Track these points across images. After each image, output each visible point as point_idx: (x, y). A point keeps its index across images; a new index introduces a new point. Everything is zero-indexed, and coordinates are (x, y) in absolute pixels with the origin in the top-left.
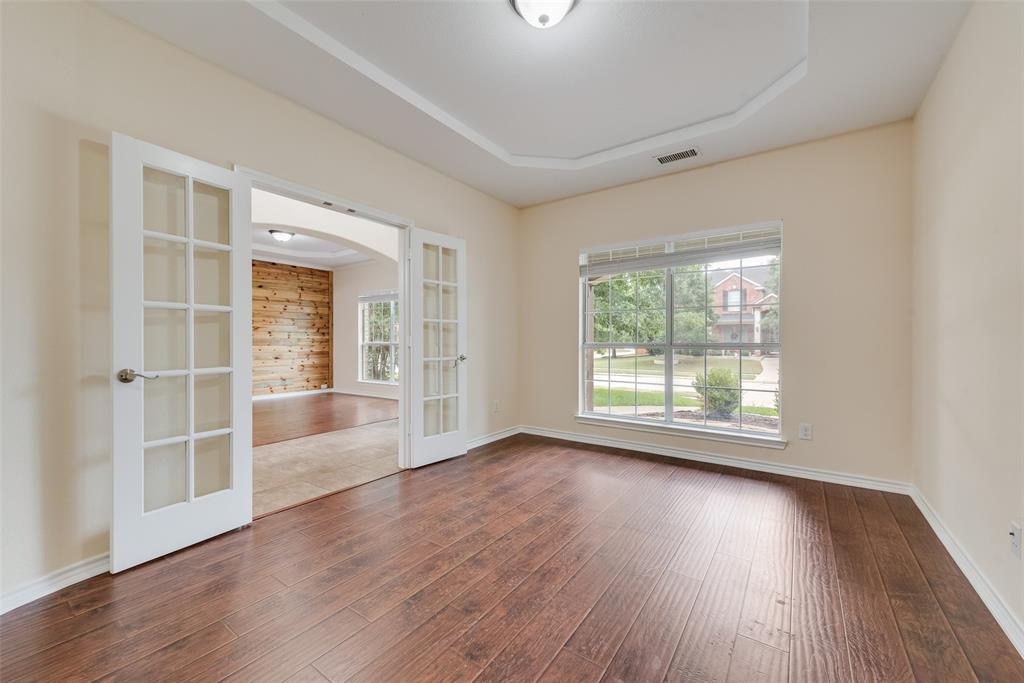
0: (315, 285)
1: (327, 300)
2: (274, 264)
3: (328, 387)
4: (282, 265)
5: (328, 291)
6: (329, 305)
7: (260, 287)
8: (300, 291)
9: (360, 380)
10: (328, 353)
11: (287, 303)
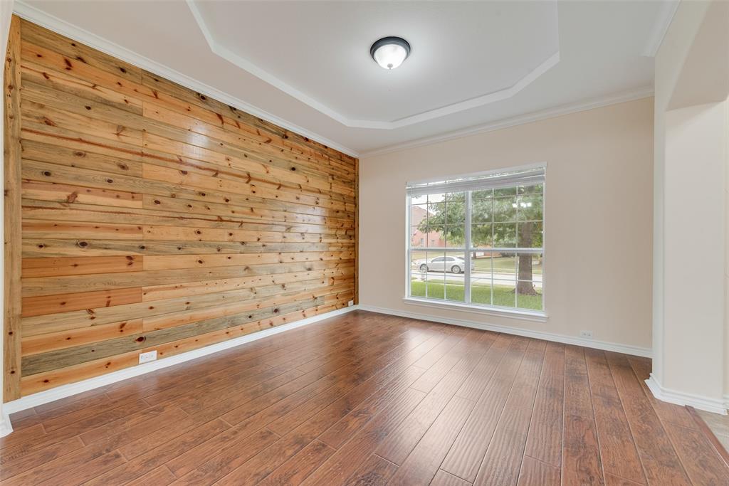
0: (344, 174)
1: (353, 194)
2: (307, 140)
3: (354, 304)
4: (315, 143)
5: (353, 183)
6: (355, 201)
7: (293, 169)
8: (330, 179)
9: (406, 298)
10: (354, 259)
11: (318, 195)
